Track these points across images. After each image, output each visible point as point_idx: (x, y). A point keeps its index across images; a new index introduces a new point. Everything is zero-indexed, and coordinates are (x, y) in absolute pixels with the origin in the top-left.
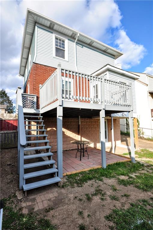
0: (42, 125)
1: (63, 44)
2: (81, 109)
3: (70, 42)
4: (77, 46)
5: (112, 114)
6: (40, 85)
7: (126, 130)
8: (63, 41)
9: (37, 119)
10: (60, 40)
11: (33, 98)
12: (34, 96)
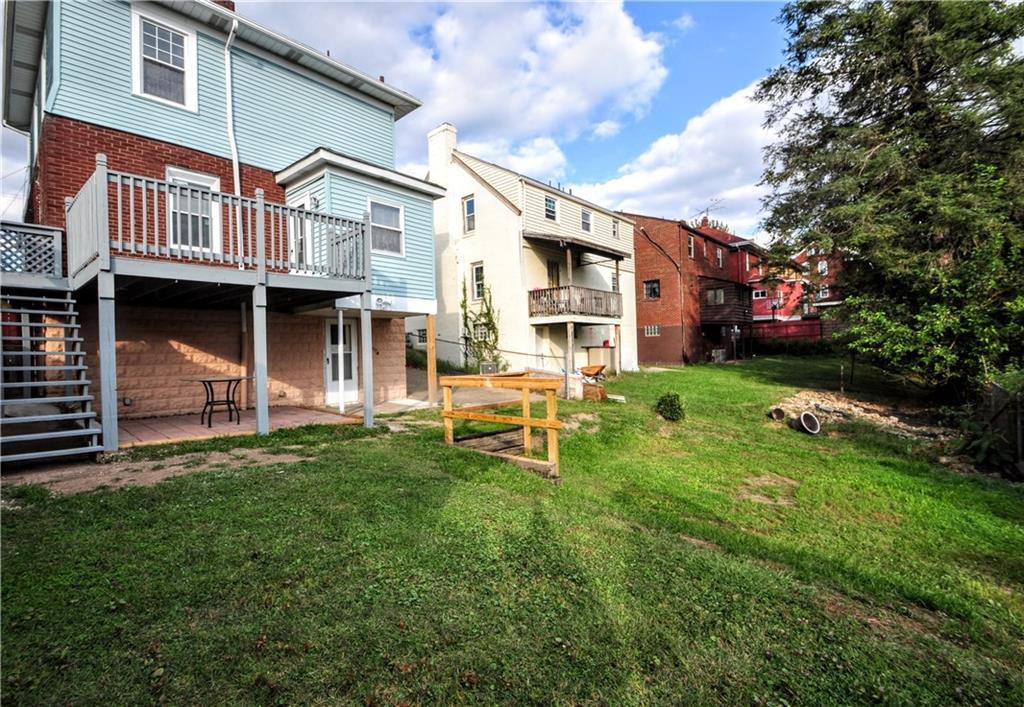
0: (73, 324)
1: (179, 51)
2: (179, 281)
3: (204, 42)
4: (234, 61)
5: (337, 301)
6: (68, 199)
7: (462, 360)
8: (179, 39)
9: (61, 307)
10: (164, 33)
11: (49, 239)
12: (52, 230)
